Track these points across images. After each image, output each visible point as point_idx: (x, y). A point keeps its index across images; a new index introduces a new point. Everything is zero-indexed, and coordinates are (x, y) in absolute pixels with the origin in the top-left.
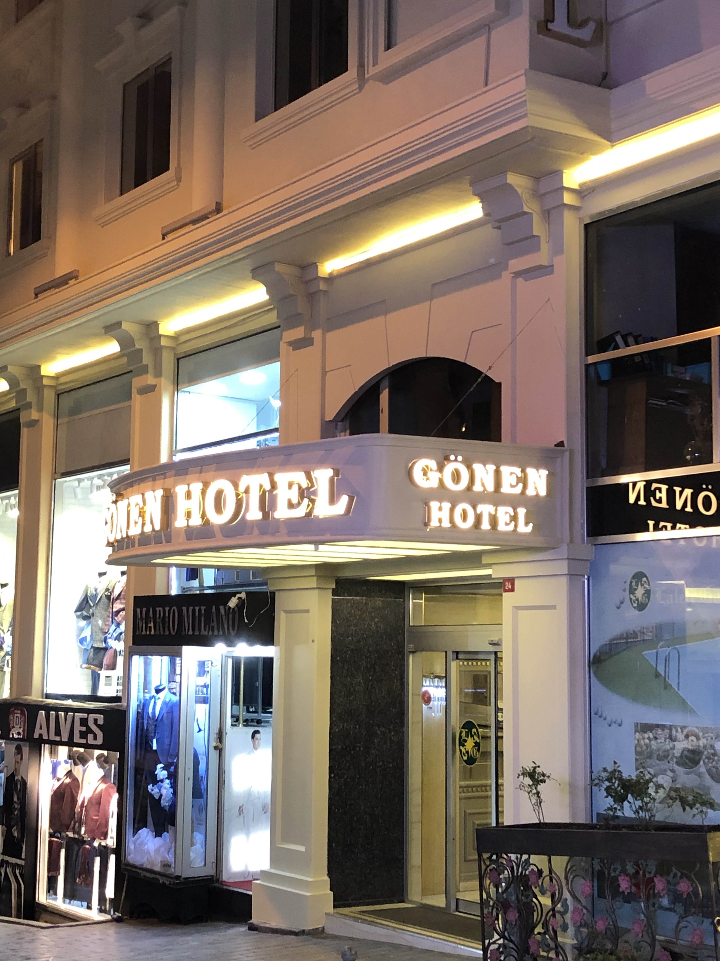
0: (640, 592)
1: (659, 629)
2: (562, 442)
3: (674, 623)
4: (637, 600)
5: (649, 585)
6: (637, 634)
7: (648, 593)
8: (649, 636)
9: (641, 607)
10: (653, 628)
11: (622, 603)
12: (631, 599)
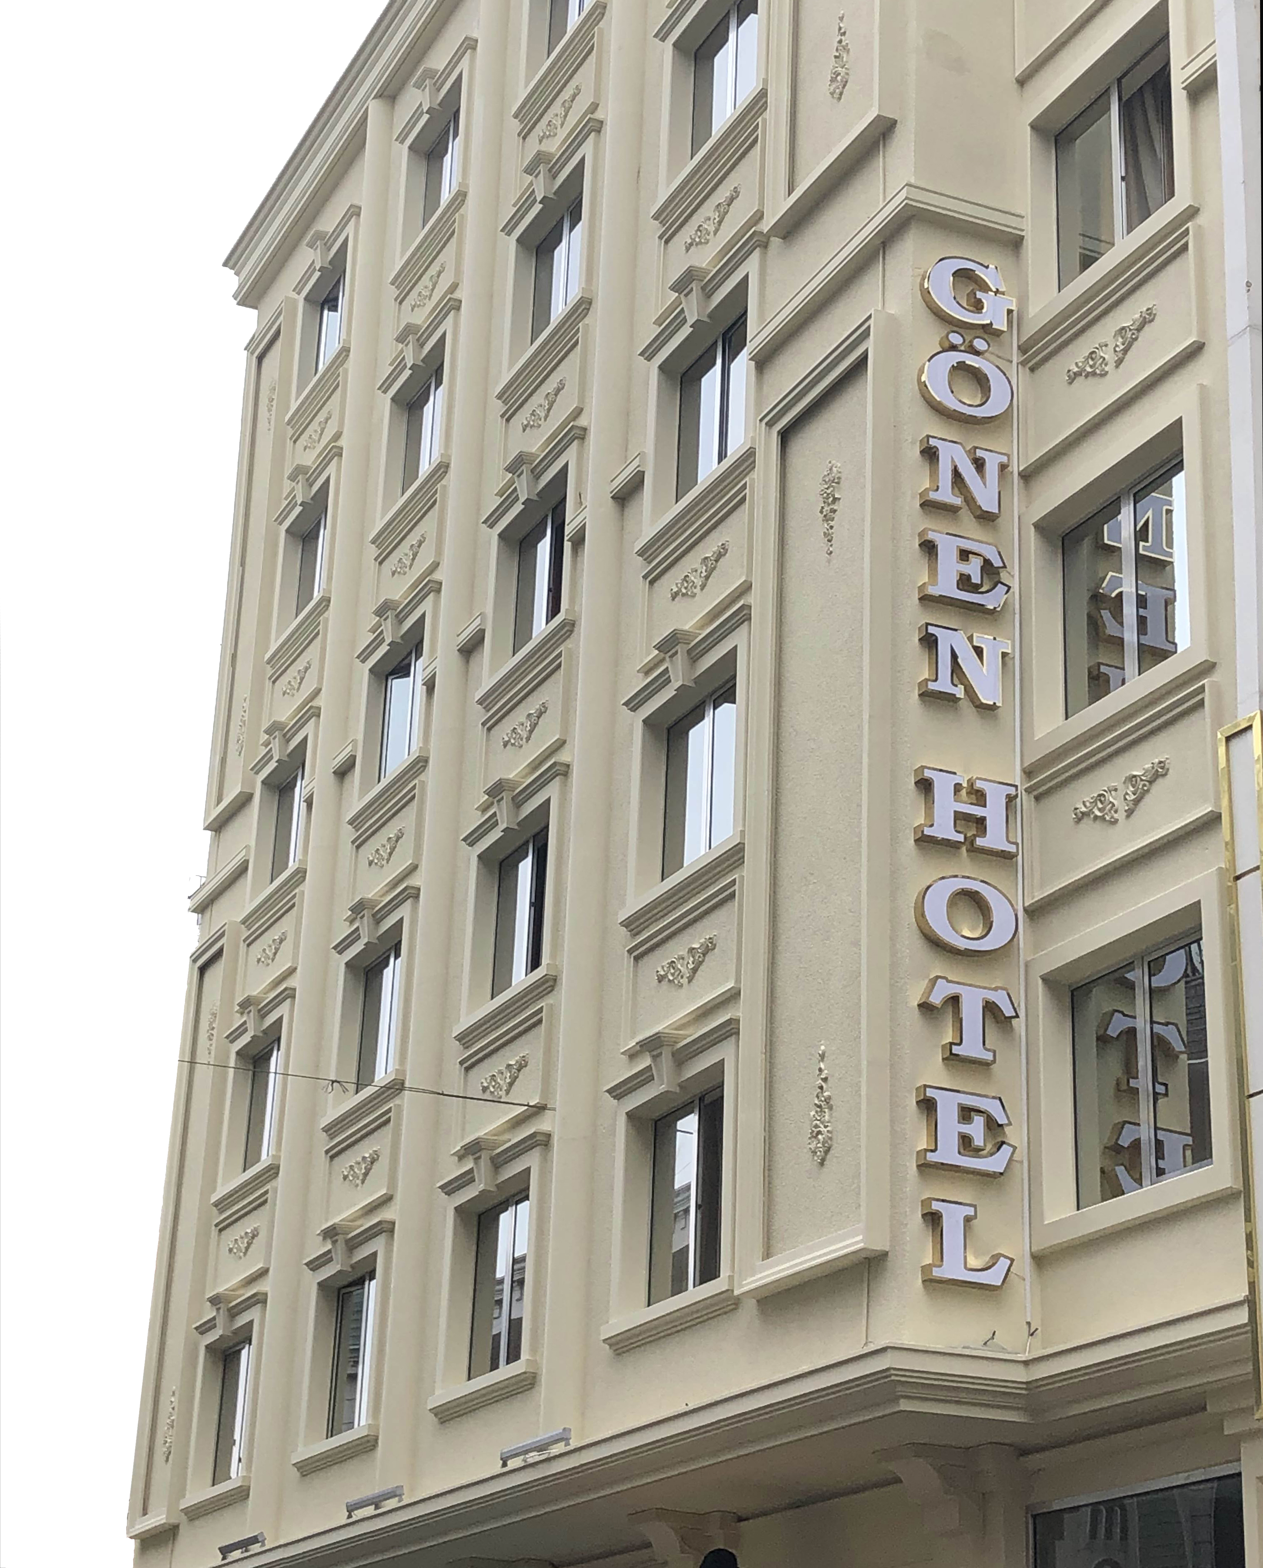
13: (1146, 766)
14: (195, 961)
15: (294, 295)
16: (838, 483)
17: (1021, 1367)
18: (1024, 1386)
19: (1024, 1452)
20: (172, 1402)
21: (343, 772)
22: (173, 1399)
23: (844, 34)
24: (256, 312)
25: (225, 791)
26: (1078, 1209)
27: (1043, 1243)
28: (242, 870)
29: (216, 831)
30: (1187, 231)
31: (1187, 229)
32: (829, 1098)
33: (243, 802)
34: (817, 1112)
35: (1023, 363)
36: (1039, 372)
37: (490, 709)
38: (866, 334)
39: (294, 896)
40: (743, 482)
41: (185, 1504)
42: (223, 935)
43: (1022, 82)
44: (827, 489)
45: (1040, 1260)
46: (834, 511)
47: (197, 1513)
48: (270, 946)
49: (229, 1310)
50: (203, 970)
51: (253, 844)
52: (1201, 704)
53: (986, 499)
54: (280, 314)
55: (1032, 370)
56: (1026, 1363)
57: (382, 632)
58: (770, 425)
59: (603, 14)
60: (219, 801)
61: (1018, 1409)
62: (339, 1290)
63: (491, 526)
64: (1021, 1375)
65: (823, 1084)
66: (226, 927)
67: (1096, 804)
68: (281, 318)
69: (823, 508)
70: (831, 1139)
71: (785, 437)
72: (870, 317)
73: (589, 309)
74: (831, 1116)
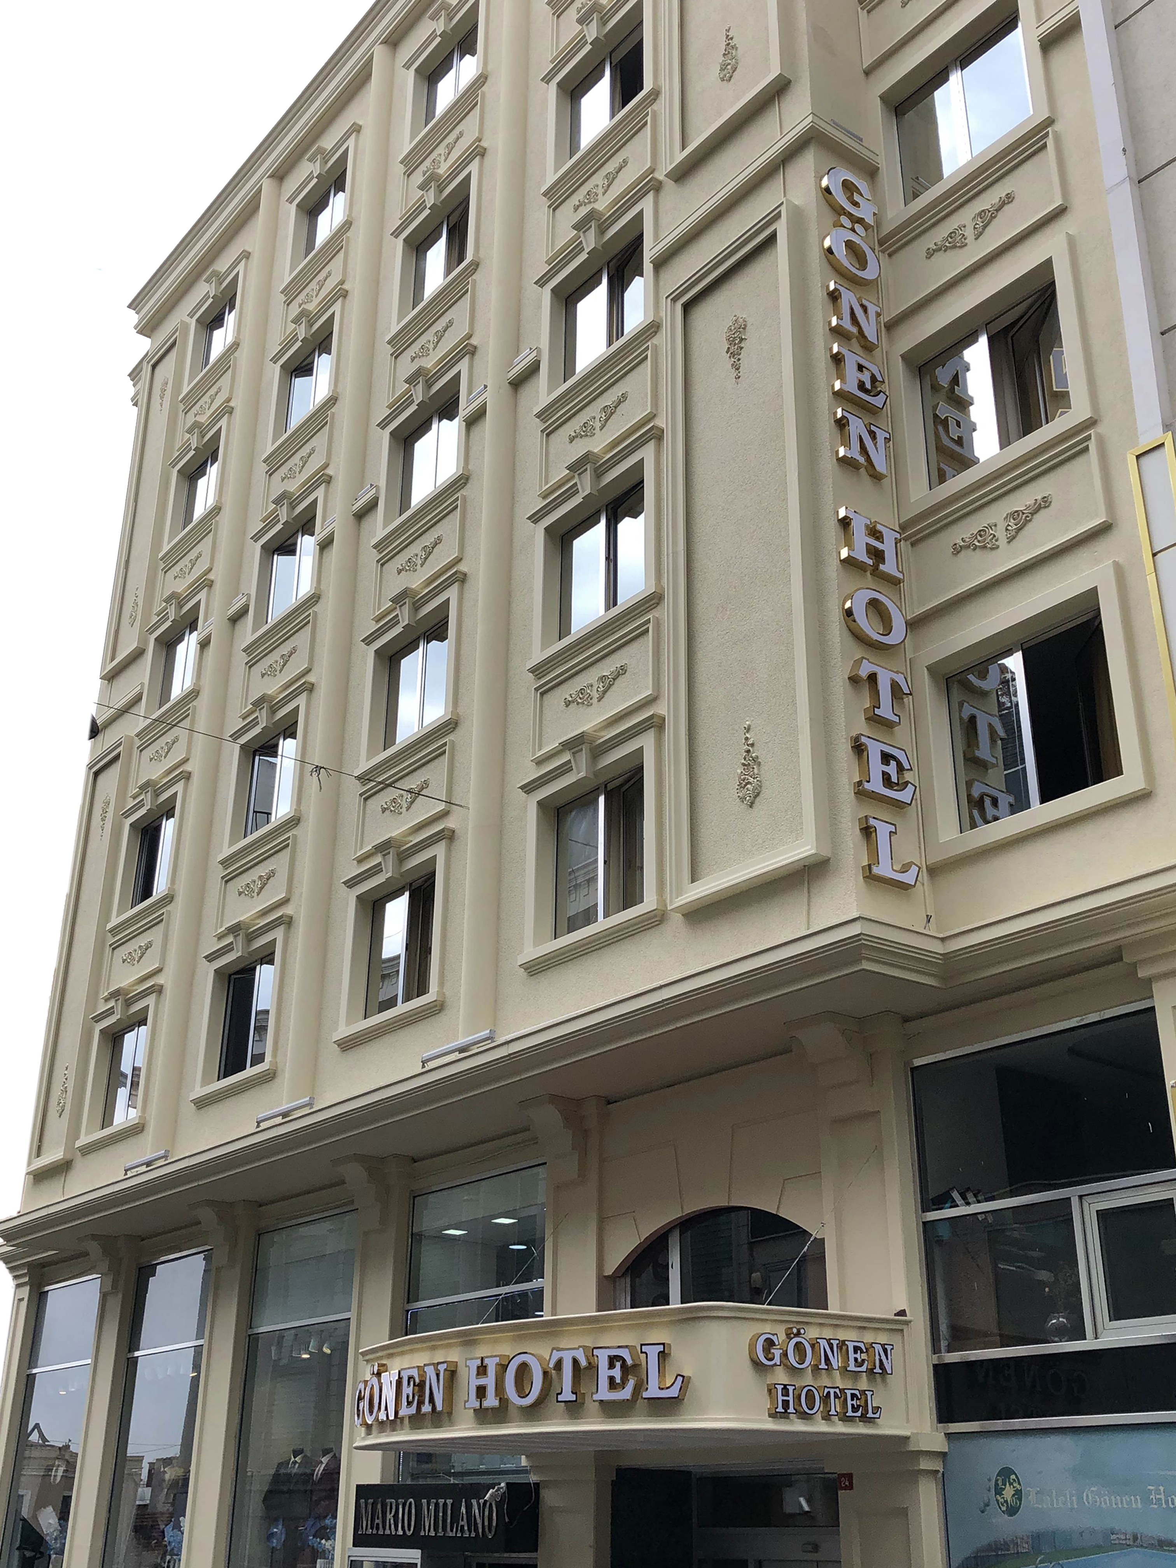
0: (1008, 1492)
1: (1037, 1539)
2: (904, 1311)
3: (1054, 1532)
4: (1006, 1502)
5: (1019, 1484)
6: (1009, 1546)
7: (1018, 1494)
8: (1025, 1548)
9: (1012, 1511)
10: (1028, 1537)
11: (987, 1505)
12: (997, 1501)
13: (1028, 503)
14: (90, 768)
15: (187, 319)
16: (744, 329)
17: (939, 942)
18: (941, 957)
19: (906, 1020)
20: (65, 1074)
21: (235, 619)
22: (66, 1072)
23: (732, 39)
24: (149, 340)
25: (117, 653)
26: (961, 833)
27: (933, 859)
28: (137, 700)
29: (109, 681)
30: (1047, 134)
31: (1048, 132)
32: (757, 757)
33: (137, 655)
34: (744, 769)
35: (883, 252)
36: (894, 257)
37: (383, 551)
38: (778, 216)
39: (189, 709)
40: (646, 345)
41: (78, 1144)
42: (120, 744)
43: (867, 73)
44: (734, 334)
45: (934, 871)
46: (742, 348)
47: (88, 1150)
48: (162, 748)
49: (126, 1001)
50: (97, 774)
51: (147, 682)
52: (1086, 449)
53: (870, 332)
54: (177, 330)
55: (890, 255)
56: (943, 940)
57: (278, 515)
58: (674, 300)
59: (485, 83)
60: (113, 659)
61: (932, 975)
62: (230, 976)
63: (383, 428)
64: (939, 948)
65: (750, 748)
66: (123, 739)
67: (976, 538)
68: (178, 333)
69: (729, 348)
70: (761, 787)
71: (687, 308)
72: (782, 203)
73: (476, 270)
74: (759, 770)
